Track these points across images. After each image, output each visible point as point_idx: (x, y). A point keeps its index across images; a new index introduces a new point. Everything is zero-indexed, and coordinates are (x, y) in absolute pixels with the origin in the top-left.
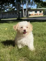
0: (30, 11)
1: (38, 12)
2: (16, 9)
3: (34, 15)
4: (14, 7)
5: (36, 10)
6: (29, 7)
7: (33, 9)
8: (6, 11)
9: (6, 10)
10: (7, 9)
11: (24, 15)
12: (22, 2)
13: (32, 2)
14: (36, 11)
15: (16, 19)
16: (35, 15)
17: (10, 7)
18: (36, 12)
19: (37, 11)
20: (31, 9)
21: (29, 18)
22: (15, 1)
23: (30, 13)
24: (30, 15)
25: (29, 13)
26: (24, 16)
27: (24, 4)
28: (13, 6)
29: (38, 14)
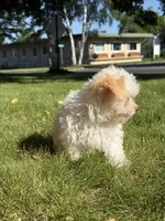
0: (97, 45)
1: (125, 48)
2: (44, 36)
3: (110, 57)
4: (37, 29)
5: (117, 38)
6: (91, 29)
7: (107, 35)
8: (7, 41)
9: (10, 37)
10: (14, 35)
11: (74, 59)
12: (68, 11)
13: (103, 11)
14: (116, 42)
15: (46, 69)
16: (113, 56)
17: (24, 26)
18: (117, 46)
19: (119, 44)
20: (100, 34)
21: (91, 67)
22: (43, 7)
23: (96, 49)
24: (95, 56)
25: (91, 51)
26: (75, 62)
27: (76, 19)
28: (33, 25)
29: (122, 55)
